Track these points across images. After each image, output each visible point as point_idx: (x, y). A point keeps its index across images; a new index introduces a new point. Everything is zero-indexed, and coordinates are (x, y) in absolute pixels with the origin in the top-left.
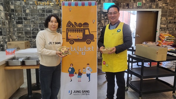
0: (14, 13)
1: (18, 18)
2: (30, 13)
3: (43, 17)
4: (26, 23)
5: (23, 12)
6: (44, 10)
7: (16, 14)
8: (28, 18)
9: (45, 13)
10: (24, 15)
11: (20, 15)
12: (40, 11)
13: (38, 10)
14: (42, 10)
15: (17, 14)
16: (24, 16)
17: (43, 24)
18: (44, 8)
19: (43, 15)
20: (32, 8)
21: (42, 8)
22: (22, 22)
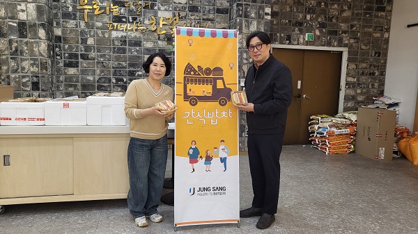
0: (62, 45)
1: (69, 55)
2: (95, 46)
3: (122, 55)
4: (85, 65)
5: (80, 41)
6: (125, 41)
7: (64, 46)
8: (90, 56)
9: (127, 47)
10: (83, 49)
11: (74, 49)
12: (116, 43)
13: (113, 40)
14: (121, 41)
15: (67, 47)
16: (81, 51)
17: (121, 68)
18: (125, 37)
19: (121, 51)
20: (101, 35)
21: (122, 37)
22: (78, 62)
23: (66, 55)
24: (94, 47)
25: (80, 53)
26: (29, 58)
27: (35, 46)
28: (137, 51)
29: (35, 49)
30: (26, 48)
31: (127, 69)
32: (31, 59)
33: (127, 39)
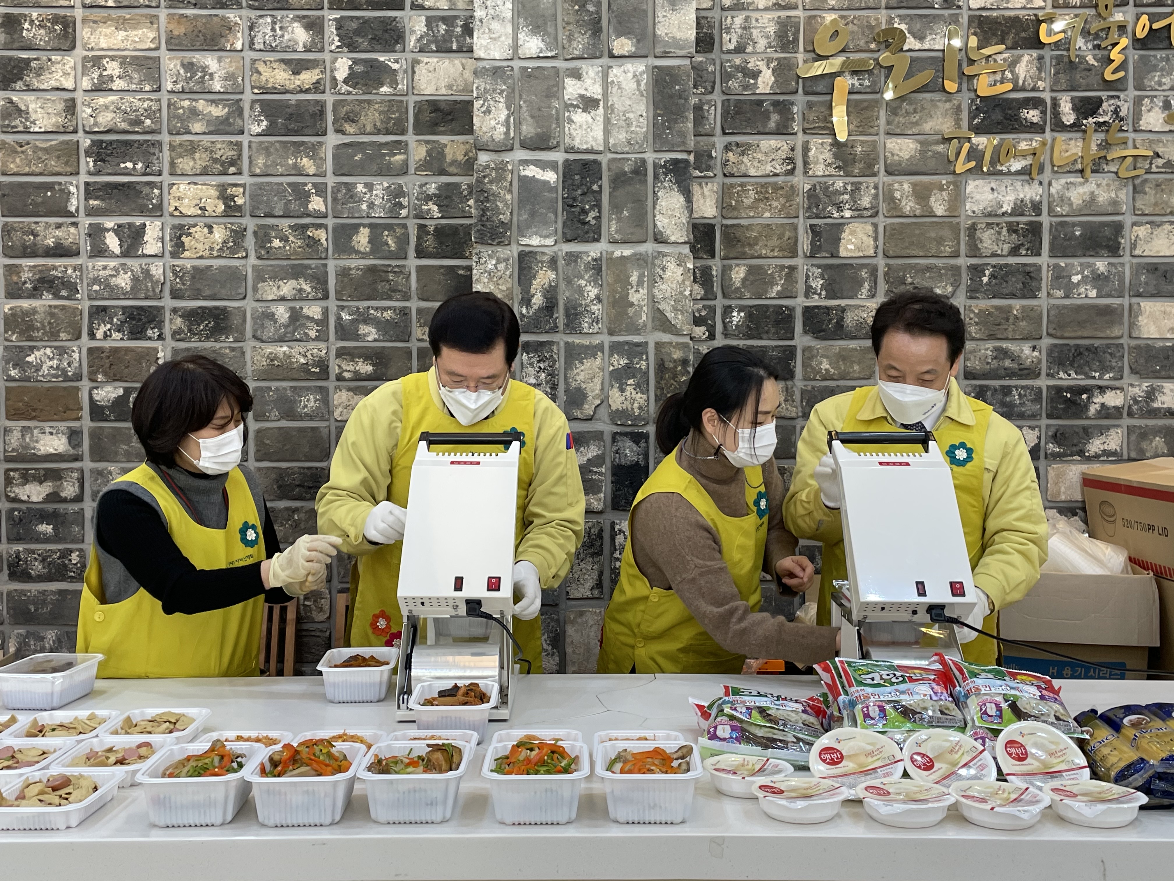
0: (716, 266)
1: (750, 316)
2: (881, 263)
3: (1017, 305)
4: (825, 365)
5: (804, 243)
6: (1035, 229)
7: (726, 270)
8: (850, 319)
9: (1044, 260)
10: (817, 284)
11: (772, 284)
12: (987, 241)
13: (972, 229)
14: (1012, 229)
15: (738, 274)
16: (809, 291)
17: (1011, 374)
18: (1036, 208)
19: (1015, 283)
20: (909, 205)
21: (1019, 209)
22: (791, 352)
23: (737, 317)
24: (873, 271)
25: (800, 302)
26: (607, 340)
27: (634, 278)
28: (1098, 280)
29: (634, 297)
30: (592, 292)
31: (1043, 383)
32: (616, 348)
33: (1045, 219)
